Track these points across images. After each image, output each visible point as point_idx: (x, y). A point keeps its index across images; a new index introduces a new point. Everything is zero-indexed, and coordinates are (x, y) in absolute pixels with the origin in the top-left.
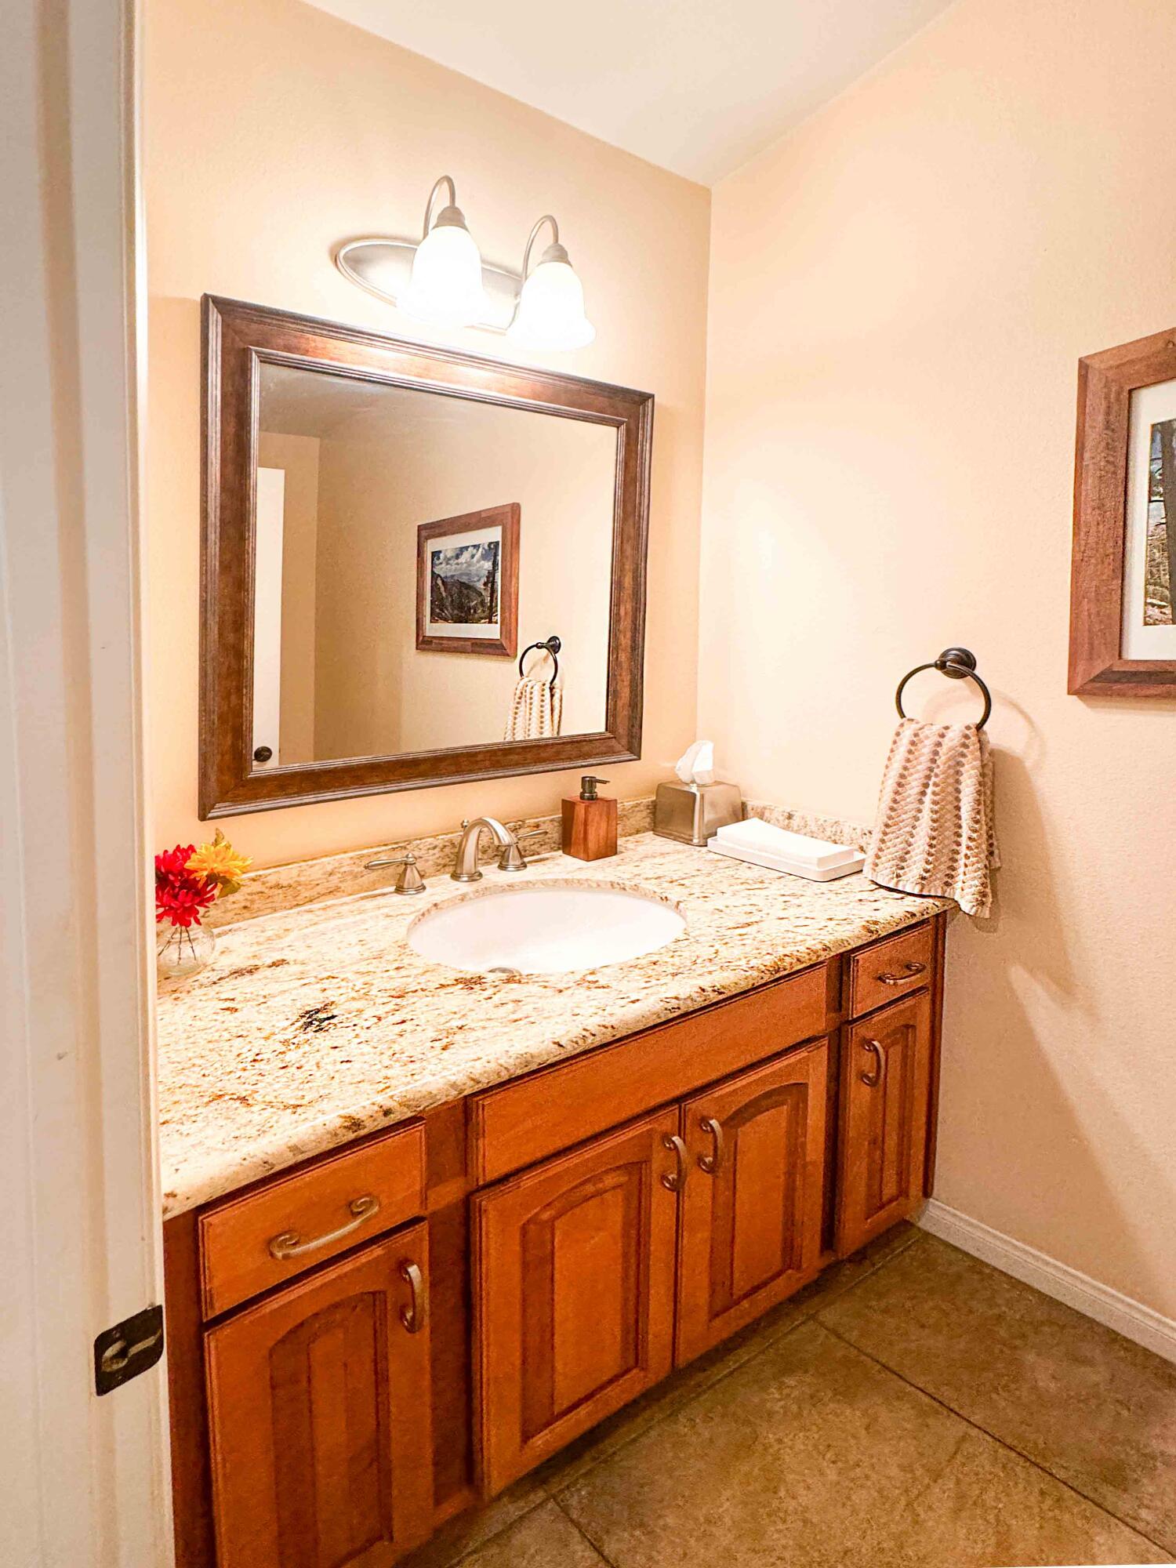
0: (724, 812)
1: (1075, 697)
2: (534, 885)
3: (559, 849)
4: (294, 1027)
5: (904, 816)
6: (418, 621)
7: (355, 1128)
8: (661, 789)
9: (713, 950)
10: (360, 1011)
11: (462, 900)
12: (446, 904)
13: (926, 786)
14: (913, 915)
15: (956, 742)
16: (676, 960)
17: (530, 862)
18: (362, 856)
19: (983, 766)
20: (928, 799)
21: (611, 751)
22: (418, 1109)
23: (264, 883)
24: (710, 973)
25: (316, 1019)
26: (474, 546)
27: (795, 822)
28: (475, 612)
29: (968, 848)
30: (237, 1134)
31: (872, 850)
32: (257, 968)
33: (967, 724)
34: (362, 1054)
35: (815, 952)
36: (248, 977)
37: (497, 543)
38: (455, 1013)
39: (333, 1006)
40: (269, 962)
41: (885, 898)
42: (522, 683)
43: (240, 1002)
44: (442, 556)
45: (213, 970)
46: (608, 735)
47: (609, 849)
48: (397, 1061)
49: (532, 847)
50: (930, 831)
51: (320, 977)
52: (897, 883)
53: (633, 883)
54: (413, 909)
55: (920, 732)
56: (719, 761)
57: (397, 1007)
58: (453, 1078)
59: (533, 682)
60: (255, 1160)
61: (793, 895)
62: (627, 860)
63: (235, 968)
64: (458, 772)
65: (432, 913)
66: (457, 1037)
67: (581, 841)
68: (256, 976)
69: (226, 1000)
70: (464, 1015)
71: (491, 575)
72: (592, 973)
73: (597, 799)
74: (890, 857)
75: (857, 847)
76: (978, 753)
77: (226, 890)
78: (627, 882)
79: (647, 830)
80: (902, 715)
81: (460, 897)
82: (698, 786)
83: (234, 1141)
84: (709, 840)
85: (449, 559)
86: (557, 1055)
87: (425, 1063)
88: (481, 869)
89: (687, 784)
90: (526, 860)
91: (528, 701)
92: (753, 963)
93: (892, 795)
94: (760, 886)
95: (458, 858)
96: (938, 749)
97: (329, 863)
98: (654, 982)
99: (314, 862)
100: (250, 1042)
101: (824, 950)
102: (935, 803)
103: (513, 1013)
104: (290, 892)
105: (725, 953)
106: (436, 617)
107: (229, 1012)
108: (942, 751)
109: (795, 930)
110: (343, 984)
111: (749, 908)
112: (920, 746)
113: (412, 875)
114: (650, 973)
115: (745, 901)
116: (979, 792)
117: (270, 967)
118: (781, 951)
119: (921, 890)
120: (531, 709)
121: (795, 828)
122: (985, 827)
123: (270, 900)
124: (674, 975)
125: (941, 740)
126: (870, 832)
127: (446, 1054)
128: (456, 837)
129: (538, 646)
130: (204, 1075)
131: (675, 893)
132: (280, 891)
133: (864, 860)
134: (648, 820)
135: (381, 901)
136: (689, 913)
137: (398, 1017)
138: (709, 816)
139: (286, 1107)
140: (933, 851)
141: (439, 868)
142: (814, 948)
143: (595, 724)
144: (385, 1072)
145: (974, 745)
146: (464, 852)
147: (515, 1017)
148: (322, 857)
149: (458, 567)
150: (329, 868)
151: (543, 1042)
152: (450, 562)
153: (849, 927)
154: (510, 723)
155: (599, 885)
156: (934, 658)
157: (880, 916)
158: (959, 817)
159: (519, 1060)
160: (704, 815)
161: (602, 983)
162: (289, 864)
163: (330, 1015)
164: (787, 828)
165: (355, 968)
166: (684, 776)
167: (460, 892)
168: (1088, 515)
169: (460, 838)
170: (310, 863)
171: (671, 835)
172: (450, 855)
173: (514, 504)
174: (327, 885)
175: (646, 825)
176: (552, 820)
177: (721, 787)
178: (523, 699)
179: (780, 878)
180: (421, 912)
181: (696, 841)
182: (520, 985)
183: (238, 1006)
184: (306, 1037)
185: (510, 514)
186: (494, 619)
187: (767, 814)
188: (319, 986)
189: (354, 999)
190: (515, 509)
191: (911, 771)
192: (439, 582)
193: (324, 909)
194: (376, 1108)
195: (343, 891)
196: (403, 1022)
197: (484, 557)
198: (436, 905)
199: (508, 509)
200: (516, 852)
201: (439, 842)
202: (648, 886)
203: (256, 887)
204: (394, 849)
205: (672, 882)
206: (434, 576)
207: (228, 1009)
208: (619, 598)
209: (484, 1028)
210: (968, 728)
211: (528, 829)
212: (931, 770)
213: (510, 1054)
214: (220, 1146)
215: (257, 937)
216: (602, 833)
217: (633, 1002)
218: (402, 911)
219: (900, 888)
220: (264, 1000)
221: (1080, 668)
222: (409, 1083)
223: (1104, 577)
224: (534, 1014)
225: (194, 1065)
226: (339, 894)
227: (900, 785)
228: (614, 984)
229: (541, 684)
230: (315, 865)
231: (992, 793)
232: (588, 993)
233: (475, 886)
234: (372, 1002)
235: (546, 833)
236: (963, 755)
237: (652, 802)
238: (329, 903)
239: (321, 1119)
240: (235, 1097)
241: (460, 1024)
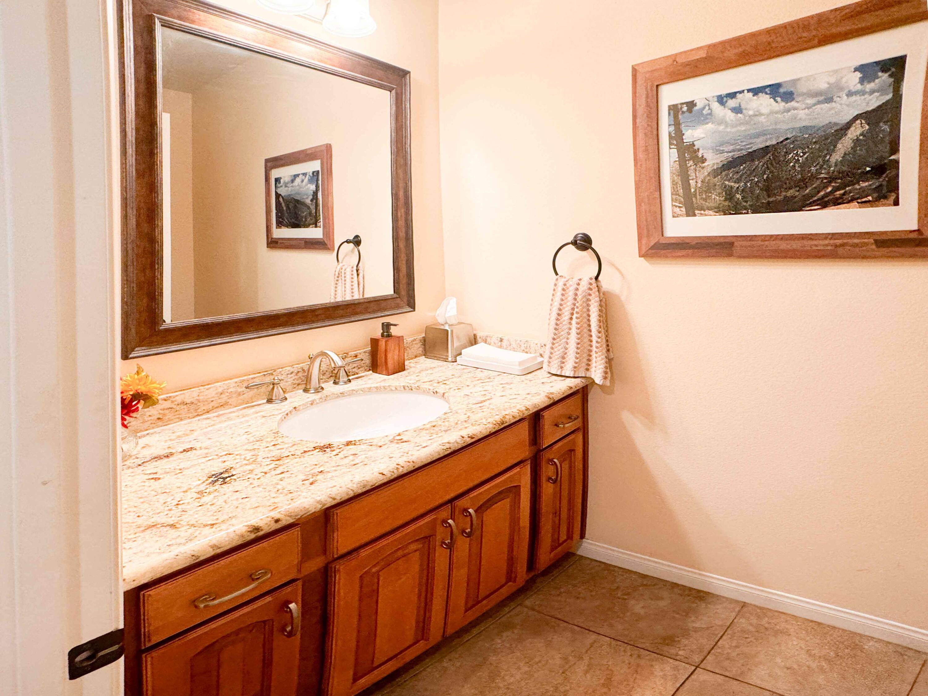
0: (464, 341)
1: (642, 258)
2: (357, 392)
3: (370, 370)
4: (205, 484)
5: (562, 333)
6: (267, 227)
7: (255, 531)
8: (428, 329)
9: (467, 416)
10: (251, 471)
11: (312, 404)
12: (301, 408)
13: (572, 314)
14: (571, 388)
15: (586, 288)
16: (447, 424)
17: (352, 379)
18: (244, 380)
19: (601, 301)
20: (574, 322)
21: (398, 307)
22: (297, 517)
23: (172, 402)
24: (466, 428)
25: (220, 478)
26: (303, 174)
27: (504, 343)
28: (306, 220)
29: (597, 347)
30: (170, 543)
31: (546, 356)
32: (172, 454)
33: (590, 277)
34: (257, 493)
35: (522, 411)
36: (166, 460)
37: (318, 171)
38: (316, 465)
39: (232, 470)
40: (181, 450)
41: (555, 380)
42: (339, 268)
43: (161, 474)
44: (282, 181)
45: (137, 458)
46: (396, 295)
47: (401, 368)
48: (281, 493)
49: (354, 370)
50: (577, 340)
51: (221, 455)
52: (561, 372)
53: (416, 385)
54: (280, 412)
55: (567, 283)
56: (460, 310)
57: (277, 466)
58: (318, 498)
59: (346, 266)
60: (185, 555)
61: (507, 383)
62: (412, 373)
63: (155, 455)
64: (304, 323)
65: (293, 413)
66: (318, 477)
67: (384, 364)
68: (171, 459)
69: (150, 474)
70: (322, 465)
71: (315, 194)
72: (399, 435)
73: (391, 336)
74: (556, 357)
75: (539, 354)
76: (597, 293)
77: (147, 404)
78: (413, 385)
79: (421, 355)
80: (557, 274)
81: (310, 403)
82: (450, 325)
83: (167, 548)
84: (458, 358)
85: (287, 183)
86: (382, 479)
87: (299, 493)
88: (323, 385)
89: (443, 325)
90: (350, 378)
91: (343, 279)
92: (490, 420)
93: (555, 321)
94: (489, 380)
95: (308, 379)
96: (577, 292)
97: (220, 386)
98: (435, 436)
99: (210, 386)
100: (172, 495)
101: (526, 410)
102: (578, 323)
103: (353, 461)
104: (192, 407)
105: (474, 417)
106: (280, 224)
107: (153, 480)
108: (579, 293)
109: (510, 401)
110: (238, 457)
111: (483, 393)
112: (567, 291)
113: (278, 391)
114: (432, 431)
115: (481, 389)
116: (600, 316)
117: (182, 452)
118: (504, 413)
119: (574, 374)
120: (345, 284)
121: (505, 347)
122: (604, 335)
123: (178, 413)
124: (446, 431)
125: (578, 287)
126: (545, 345)
127: (313, 486)
128: (305, 366)
129: (348, 242)
130: (139, 516)
131: (441, 389)
132: (185, 406)
133: (543, 361)
134: (421, 349)
135: (257, 409)
136: (451, 399)
137: (278, 471)
138: (456, 344)
139: (207, 525)
140: (579, 351)
141: (295, 386)
142: (521, 409)
143: (387, 289)
144: (273, 500)
145: (595, 288)
146: (311, 376)
147: (354, 463)
148: (215, 383)
149: (293, 188)
150: (220, 390)
151: (373, 473)
152: (288, 185)
153: (538, 397)
154: (333, 291)
155: (396, 389)
156: (570, 239)
157: (553, 390)
158: (590, 331)
159: (359, 485)
160: (453, 344)
161: (405, 439)
162: (191, 388)
163: (230, 475)
164: (501, 347)
165: (245, 447)
166: (441, 320)
167: (310, 400)
168: (641, 156)
169: (308, 366)
170: (206, 387)
171: (435, 357)
172: (302, 377)
173: (327, 144)
174: (219, 401)
175: (420, 352)
176: (365, 352)
177: (462, 325)
178: (340, 278)
179: (499, 375)
180: (286, 413)
181: (450, 359)
182: (356, 446)
183: (160, 477)
184: (215, 488)
185: (325, 151)
186: (318, 224)
187: (488, 339)
188: (221, 460)
189: (246, 464)
190: (329, 148)
191: (564, 306)
192: (281, 199)
193: (217, 416)
194: (269, 519)
195: (231, 405)
196: (283, 473)
197: (310, 181)
198: (295, 408)
199: (324, 148)
200: (345, 373)
201: (296, 369)
202: (425, 386)
203: (168, 404)
204: (265, 375)
205: (438, 383)
206: (278, 196)
207: (152, 479)
208: (397, 206)
209: (335, 470)
210: (591, 279)
211: (350, 359)
212: (574, 305)
213: (353, 482)
214: (158, 551)
215: (169, 436)
216: (396, 357)
217: (424, 447)
218: (273, 413)
219: (563, 374)
220: (180, 471)
221: (644, 242)
222: (290, 504)
223: (652, 191)
224: (366, 460)
225: (129, 512)
226: (227, 407)
227: (559, 315)
228: (412, 439)
229: (351, 267)
230: (210, 388)
231: (606, 316)
232: (397, 446)
233: (318, 396)
234: (259, 465)
235: (362, 360)
236: (590, 295)
237: (423, 338)
238: (221, 412)
239: (232, 529)
240: (165, 525)
241: (320, 470)
